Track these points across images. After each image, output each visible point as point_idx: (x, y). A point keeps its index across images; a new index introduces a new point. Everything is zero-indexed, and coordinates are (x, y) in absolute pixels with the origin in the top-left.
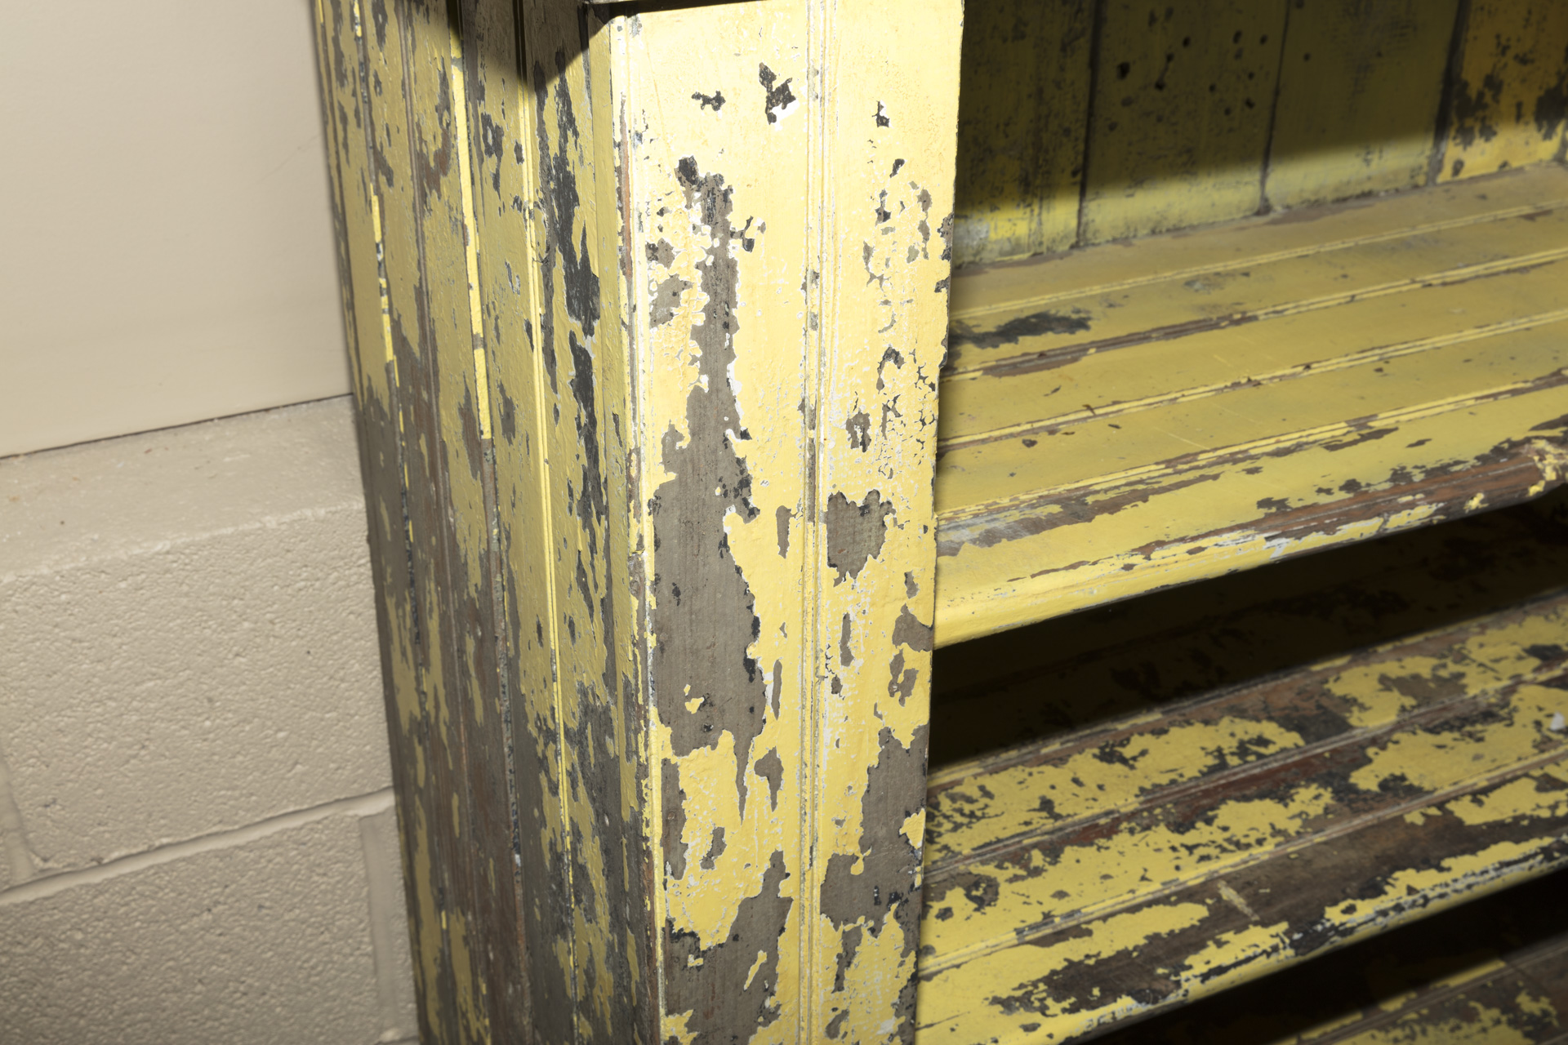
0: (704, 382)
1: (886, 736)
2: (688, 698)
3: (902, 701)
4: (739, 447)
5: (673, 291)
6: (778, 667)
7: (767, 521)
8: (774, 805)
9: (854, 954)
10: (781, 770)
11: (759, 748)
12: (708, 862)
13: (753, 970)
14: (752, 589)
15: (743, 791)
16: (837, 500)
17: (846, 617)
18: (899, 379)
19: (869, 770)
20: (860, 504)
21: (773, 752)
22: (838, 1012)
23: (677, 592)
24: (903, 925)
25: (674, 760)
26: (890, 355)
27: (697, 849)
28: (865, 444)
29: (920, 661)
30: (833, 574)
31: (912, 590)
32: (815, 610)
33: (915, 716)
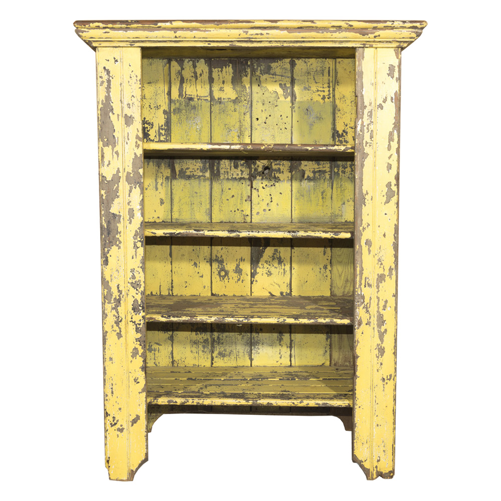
0: (107, 94)
1: (135, 154)
2: (105, 138)
3: (137, 149)
4: (112, 104)
5: (103, 82)
6: (118, 138)
7: (116, 115)
8: (118, 159)
9: (132, 191)
10: (119, 154)
11: (115, 150)
12: (108, 166)
13: (115, 187)
15: (113, 156)
16: (126, 115)
18: (134, 100)
19: (133, 159)
20: (129, 116)
21: (117, 151)
22: (129, 201)
23: (103, 122)
24: (140, 189)
25: (103, 147)
26: (133, 96)
27: (106, 163)
28: (130, 108)
29: (140, 143)
30: (126, 126)
31: (138, 131)
32: (123, 131)
33: (140, 152)
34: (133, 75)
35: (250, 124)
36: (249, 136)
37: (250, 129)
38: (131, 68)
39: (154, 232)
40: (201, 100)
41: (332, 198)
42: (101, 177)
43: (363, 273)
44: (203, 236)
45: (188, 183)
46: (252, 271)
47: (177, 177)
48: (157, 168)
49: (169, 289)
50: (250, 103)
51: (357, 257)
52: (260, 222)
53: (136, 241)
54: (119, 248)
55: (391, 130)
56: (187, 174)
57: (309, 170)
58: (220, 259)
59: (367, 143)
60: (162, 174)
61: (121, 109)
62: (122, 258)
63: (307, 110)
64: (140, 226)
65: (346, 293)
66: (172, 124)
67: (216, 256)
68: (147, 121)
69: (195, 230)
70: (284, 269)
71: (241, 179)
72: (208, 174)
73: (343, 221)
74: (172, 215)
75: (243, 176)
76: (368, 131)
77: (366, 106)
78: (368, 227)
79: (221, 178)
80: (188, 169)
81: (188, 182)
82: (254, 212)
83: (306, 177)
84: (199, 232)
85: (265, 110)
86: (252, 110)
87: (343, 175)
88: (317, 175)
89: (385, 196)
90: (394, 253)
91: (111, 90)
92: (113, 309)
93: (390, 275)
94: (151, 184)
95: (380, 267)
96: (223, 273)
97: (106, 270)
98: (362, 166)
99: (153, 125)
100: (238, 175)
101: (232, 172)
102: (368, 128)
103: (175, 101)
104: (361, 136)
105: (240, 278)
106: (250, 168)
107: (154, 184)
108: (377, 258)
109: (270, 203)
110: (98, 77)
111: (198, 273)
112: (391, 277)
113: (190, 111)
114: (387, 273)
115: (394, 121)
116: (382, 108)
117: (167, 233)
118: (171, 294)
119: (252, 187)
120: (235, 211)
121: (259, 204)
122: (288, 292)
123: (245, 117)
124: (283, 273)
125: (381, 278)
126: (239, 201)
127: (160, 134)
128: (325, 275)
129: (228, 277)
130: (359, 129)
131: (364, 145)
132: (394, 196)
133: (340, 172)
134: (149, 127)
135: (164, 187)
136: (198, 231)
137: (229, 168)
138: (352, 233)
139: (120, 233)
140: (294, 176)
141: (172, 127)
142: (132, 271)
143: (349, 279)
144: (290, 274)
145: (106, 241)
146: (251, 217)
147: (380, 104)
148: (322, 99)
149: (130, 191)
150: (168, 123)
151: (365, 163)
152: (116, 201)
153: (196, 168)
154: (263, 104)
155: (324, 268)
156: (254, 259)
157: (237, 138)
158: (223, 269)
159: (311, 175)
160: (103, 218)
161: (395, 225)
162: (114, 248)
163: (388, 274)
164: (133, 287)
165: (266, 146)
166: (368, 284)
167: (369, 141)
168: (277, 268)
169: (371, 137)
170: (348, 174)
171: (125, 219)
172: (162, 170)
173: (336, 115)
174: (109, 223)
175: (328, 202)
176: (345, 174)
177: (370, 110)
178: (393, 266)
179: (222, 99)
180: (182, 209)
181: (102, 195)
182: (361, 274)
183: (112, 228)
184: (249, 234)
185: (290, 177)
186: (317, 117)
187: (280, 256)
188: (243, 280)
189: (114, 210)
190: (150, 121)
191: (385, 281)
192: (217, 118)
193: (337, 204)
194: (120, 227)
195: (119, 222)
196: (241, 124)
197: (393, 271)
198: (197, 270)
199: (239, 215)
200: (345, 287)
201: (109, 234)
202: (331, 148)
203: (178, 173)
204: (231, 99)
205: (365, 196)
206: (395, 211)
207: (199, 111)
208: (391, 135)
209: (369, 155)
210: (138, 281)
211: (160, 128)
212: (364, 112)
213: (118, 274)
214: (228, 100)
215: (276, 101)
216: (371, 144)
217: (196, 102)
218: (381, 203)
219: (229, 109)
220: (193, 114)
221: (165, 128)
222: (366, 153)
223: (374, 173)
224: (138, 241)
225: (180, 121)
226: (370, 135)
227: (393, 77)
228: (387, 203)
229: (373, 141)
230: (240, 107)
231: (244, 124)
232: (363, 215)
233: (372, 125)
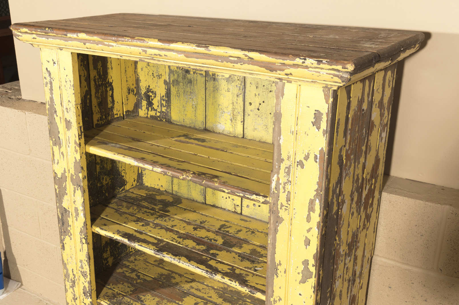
0: (51, 96)
2: (53, 138)
3: (77, 154)
4: (55, 106)
5: (47, 83)
6: (62, 139)
7: (59, 118)
8: (64, 160)
9: (75, 192)
10: (64, 155)
11: (61, 150)
12: (57, 164)
13: (64, 185)
14: (58, 126)
15: (60, 156)
16: (66, 119)
17: (69, 136)
18: (71, 105)
19: (74, 162)
20: (68, 121)
21: (63, 152)
22: (74, 200)
25: (53, 146)
26: (69, 101)
27: (56, 161)
28: (68, 112)
29: (78, 149)
30: (67, 129)
31: (75, 137)
32: (65, 134)
33: (78, 157)
34: (67, 79)
35: (242, 109)
36: (242, 122)
37: (242, 114)
38: (66, 73)
39: (98, 231)
40: (197, 73)
50: (243, 84)
52: (249, 215)
54: (71, 239)
59: (282, 205)
61: (62, 112)
62: (73, 248)
64: (83, 225)
68: (151, 89)
74: (172, 187)
76: (284, 192)
77: (283, 160)
78: (279, 300)
82: (244, 204)
85: (259, 94)
86: (245, 93)
89: (301, 275)
92: (71, 287)
97: (64, 254)
99: (155, 94)
102: (284, 188)
103: (173, 71)
104: (276, 195)
110: (44, 78)
113: (187, 85)
115: (316, 187)
116: (302, 166)
117: (108, 236)
123: (238, 99)
127: (162, 105)
130: (273, 185)
131: (279, 207)
132: (312, 277)
134: (153, 96)
139: (70, 226)
141: (171, 100)
142: (81, 261)
145: (62, 230)
146: (242, 208)
147: (300, 161)
150: (168, 94)
151: (278, 228)
152: (66, 197)
154: (257, 87)
157: (230, 122)
160: (59, 210)
162: (68, 238)
164: (82, 275)
167: (285, 203)
169: (288, 200)
171: (73, 215)
174: (62, 215)
177: (287, 166)
179: (216, 75)
180: (180, 184)
181: (56, 189)
183: (65, 220)
189: (65, 204)
190: (153, 90)
192: (212, 97)
194: (70, 221)
195: (69, 216)
196: (234, 107)
199: (230, 203)
201: (63, 224)
204: (225, 77)
205: (278, 266)
206: (311, 296)
207: (195, 86)
208: (311, 204)
209: (284, 220)
210: (85, 272)
211: (162, 99)
212: (280, 167)
213: (72, 260)
214: (221, 78)
215: (270, 85)
216: (286, 208)
217: (192, 76)
218: (296, 280)
219: (223, 89)
220: (189, 88)
221: (166, 99)
222: (281, 217)
223: (289, 243)
224: (83, 238)
225: (178, 94)
226: (286, 197)
227: (318, 128)
228: (303, 283)
229: (289, 204)
230: (234, 88)
231: (236, 107)
232: (274, 286)
233: (289, 184)
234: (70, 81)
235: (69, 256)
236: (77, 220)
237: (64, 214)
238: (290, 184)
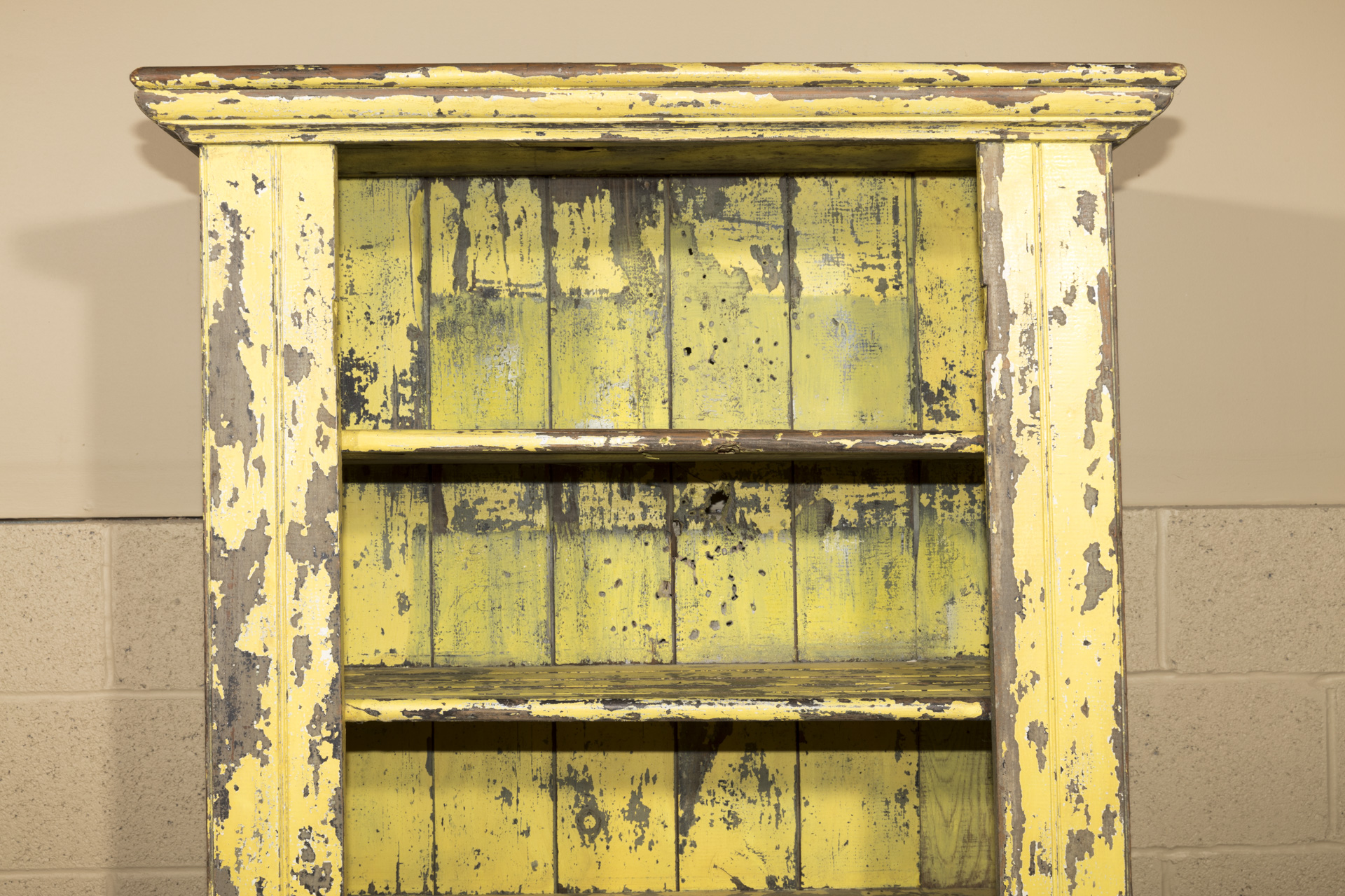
0: (230, 286)
1: (315, 466)
2: (223, 420)
3: (323, 450)
4: (245, 315)
5: (218, 249)
6: (263, 417)
7: (257, 349)
8: (262, 485)
9: (304, 581)
10: (265, 468)
11: (254, 454)
12: (230, 504)
13: (252, 570)
14: (251, 378)
15: (247, 473)
16: (288, 347)
17: (294, 402)
18: (313, 301)
19: (308, 481)
20: (298, 351)
21: (261, 457)
22: (297, 612)
23: (218, 371)
24: (330, 574)
25: (216, 447)
26: (309, 290)
27: (226, 495)
28: (300, 325)
29: (331, 432)
30: (287, 380)
31: (325, 397)
32: (279, 396)
33: (330, 460)
34: (310, 226)
35: (665, 367)
36: (664, 402)
37: (666, 381)
38: (305, 208)
39: (373, 708)
40: (521, 295)
41: (914, 583)
42: (208, 539)
43: (1023, 830)
44: (527, 719)
45: (482, 545)
46: (681, 813)
47: (449, 526)
48: (389, 499)
49: (426, 875)
50: (665, 304)
51: (1003, 778)
52: (700, 660)
53: (318, 738)
54: (265, 762)
55: (1094, 387)
56: (477, 517)
57: (844, 500)
58: (581, 778)
59: (1021, 425)
60: (402, 519)
61: (272, 329)
62: (272, 795)
63: (836, 323)
64: (328, 692)
65: (966, 876)
66: (434, 368)
67: (570, 768)
68: (358, 360)
69: (501, 701)
70: (777, 807)
71: (641, 529)
72: (541, 518)
73: (952, 653)
74: (433, 644)
75: (646, 523)
76: (1024, 391)
77: (1014, 316)
78: (1033, 683)
79: (583, 528)
80: (481, 501)
81: (481, 541)
82: (683, 631)
83: (835, 522)
84: (513, 708)
85: (711, 324)
86: (670, 325)
87: (947, 514)
88: (869, 515)
89: (1084, 588)
90: (1117, 763)
91: (244, 272)
93: (1108, 832)
94: (371, 549)
95: (1076, 809)
96: (590, 822)
97: (222, 832)
98: (1011, 495)
99: (375, 371)
100: (632, 517)
101: (614, 511)
102: (1022, 382)
103: (442, 299)
104: (1003, 405)
105: (643, 837)
106: (669, 497)
107: (381, 548)
108: (1064, 780)
109: (729, 602)
110: (205, 234)
111: (515, 821)
112: (1109, 841)
113: (489, 329)
114: (1097, 827)
115: (1099, 359)
116: (1062, 322)
117: (414, 713)
118: (431, 888)
119: (675, 554)
120: (625, 629)
121: (696, 605)
122: (792, 876)
123: (652, 344)
124: (774, 818)
125: (1080, 844)
126: (637, 597)
127: (398, 399)
128: (901, 821)
129: (606, 833)
130: (995, 382)
131: (1014, 431)
132: (1111, 586)
133: (937, 506)
134: (364, 377)
135: (408, 558)
136: (509, 701)
137: (606, 496)
138: (987, 702)
139: (267, 713)
140: (802, 521)
141: (433, 378)
142: (305, 834)
143: (975, 832)
144: (794, 821)
145: (222, 742)
146: (675, 646)
147: (1057, 309)
148: (877, 289)
149: (300, 582)
150: (422, 364)
151: (1017, 486)
152: (256, 613)
153: (505, 498)
154: (705, 307)
155: (897, 800)
156: (685, 776)
157: (629, 407)
158: (590, 809)
159: (852, 516)
160: (216, 668)
161: (1117, 676)
162: (249, 763)
163: (1100, 831)
164: (307, 887)
165: (717, 437)
166: (1041, 863)
167: (1027, 419)
168: (755, 802)
169: (1034, 408)
170: (961, 510)
171: (283, 670)
172: (405, 508)
173: (922, 338)
174: (231, 682)
175: (904, 596)
176: (951, 511)
177: (1026, 327)
178: (1116, 806)
179: (583, 292)
180: (463, 625)
181: (213, 596)
182: (1019, 831)
183: (243, 699)
184: (668, 712)
185: (789, 521)
186: (864, 344)
187: (763, 766)
188: (651, 843)
189: (249, 641)
190: (367, 360)
191: (1091, 854)
192: (569, 350)
193: (931, 603)
194: (268, 695)
195: (265, 679)
196: (641, 367)
197: (1117, 820)
198: (511, 812)
199: (637, 641)
200: (963, 857)
201: (231, 717)
202: (914, 441)
203: (451, 515)
204: (610, 292)
205: (1022, 587)
206: (1114, 635)
207: (516, 329)
208: (1092, 402)
209: (1028, 461)
210: (324, 869)
211: (398, 380)
212: (1008, 333)
213: (259, 846)
214: (599, 296)
215: (741, 296)
216: (1034, 429)
217: (507, 303)
218: (1072, 609)
219: (604, 323)
220: (495, 338)
221: (414, 379)
222: (1020, 456)
223: (1047, 516)
224: (323, 739)
225: (459, 360)
226: (1029, 401)
227: (1090, 229)
228: (1090, 609)
229: (1039, 419)
230: (637, 316)
231: (648, 365)
232: (1017, 648)
233: (1034, 370)
234: (321, 231)
235: (248, 832)
236: (299, 682)
237: (242, 679)
238: (1037, 369)
